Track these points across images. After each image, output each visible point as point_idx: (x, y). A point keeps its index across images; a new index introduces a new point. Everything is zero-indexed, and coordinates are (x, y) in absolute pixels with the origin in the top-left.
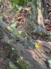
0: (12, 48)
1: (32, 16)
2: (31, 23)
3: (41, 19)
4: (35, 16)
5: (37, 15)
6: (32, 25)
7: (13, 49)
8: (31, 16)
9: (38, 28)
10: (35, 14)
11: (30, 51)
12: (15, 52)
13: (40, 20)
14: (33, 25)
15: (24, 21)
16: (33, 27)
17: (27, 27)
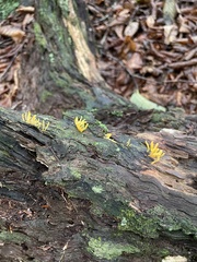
0: (94, 188)
1: (55, 56)
2: (60, 82)
3: (88, 62)
4: (68, 55)
5: (72, 47)
6: (66, 91)
7: (97, 190)
8: (51, 55)
9: (94, 95)
10: (63, 46)
11: (145, 173)
12: (107, 197)
13: (86, 65)
14: (72, 88)
15: (16, 80)
16: (76, 97)
17: (47, 101)
